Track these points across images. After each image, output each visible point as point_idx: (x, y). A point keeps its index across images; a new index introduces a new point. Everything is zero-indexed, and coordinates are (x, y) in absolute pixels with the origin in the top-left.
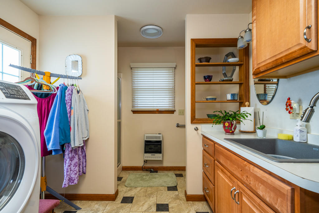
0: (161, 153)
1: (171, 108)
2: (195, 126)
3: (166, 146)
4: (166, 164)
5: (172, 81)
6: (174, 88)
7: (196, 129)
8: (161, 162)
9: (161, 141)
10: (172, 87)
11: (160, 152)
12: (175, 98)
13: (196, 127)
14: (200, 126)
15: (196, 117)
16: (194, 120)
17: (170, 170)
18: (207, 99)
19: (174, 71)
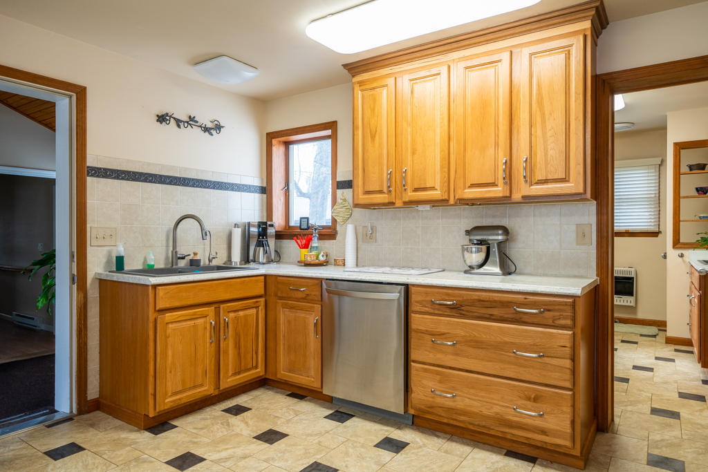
0: (633, 295)
1: (654, 229)
2: (679, 252)
3: (642, 287)
4: (641, 315)
5: (654, 185)
6: (658, 196)
7: (682, 256)
8: (633, 309)
9: (633, 278)
10: (653, 196)
11: (631, 294)
12: (661, 212)
13: (682, 254)
14: (685, 252)
15: (681, 241)
16: (677, 243)
17: (650, 325)
18: (700, 217)
19: (658, 169)
